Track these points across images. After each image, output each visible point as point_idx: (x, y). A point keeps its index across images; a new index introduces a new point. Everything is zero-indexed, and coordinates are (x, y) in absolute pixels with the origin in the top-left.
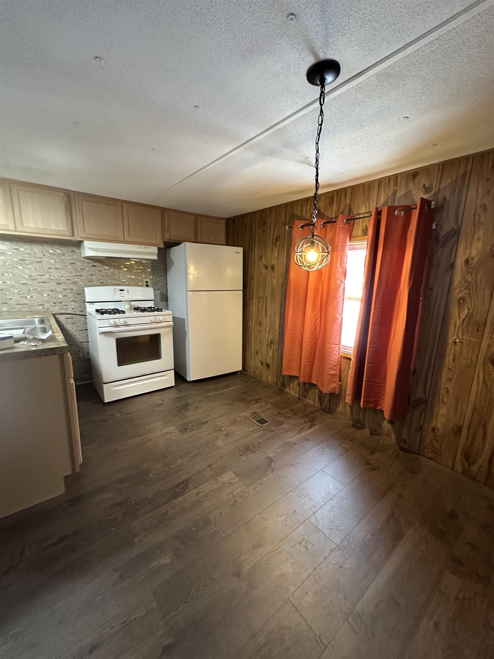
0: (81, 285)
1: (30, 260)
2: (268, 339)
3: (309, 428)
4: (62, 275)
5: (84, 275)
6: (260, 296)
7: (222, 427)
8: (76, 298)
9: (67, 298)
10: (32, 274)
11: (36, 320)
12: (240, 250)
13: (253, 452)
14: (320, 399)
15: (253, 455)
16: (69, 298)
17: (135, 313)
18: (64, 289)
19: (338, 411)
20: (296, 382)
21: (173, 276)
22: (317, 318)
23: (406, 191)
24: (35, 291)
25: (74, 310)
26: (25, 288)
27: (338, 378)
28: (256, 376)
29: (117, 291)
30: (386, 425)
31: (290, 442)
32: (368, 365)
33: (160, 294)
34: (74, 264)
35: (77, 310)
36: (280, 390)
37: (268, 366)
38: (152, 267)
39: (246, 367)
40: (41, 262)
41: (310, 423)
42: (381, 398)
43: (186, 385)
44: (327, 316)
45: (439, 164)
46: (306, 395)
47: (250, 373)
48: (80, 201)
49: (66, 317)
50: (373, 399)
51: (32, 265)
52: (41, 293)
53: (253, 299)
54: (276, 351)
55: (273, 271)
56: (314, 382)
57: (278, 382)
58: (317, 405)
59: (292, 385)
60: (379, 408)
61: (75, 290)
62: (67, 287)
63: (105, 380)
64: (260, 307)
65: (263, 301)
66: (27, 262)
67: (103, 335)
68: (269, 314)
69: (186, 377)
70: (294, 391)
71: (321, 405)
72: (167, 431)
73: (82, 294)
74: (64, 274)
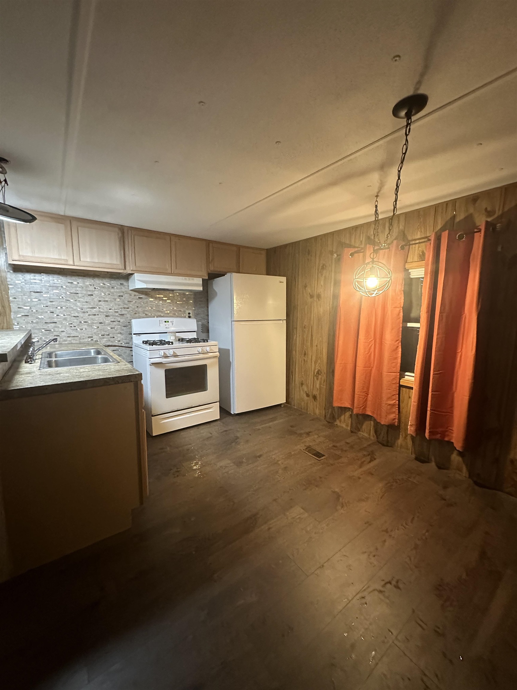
0: (127, 317)
1: (82, 294)
2: (315, 370)
3: (370, 462)
4: (111, 308)
5: (131, 307)
6: (305, 325)
7: (278, 461)
8: (123, 330)
9: (114, 330)
10: (83, 307)
11: (92, 351)
12: (284, 279)
13: (316, 486)
14: (376, 432)
15: (317, 489)
16: (116, 330)
17: (181, 345)
18: (111, 321)
19: (398, 444)
20: (348, 414)
21: (215, 307)
22: (372, 345)
23: (466, 214)
24: (85, 323)
25: (119, 342)
26: (75, 321)
27: (397, 409)
28: (302, 409)
29: (162, 323)
30: (455, 458)
31: (353, 476)
32: (433, 393)
33: (201, 325)
34: (122, 296)
35: (123, 342)
36: (329, 422)
37: (315, 397)
38: (194, 298)
39: (290, 400)
40: (92, 295)
41: (370, 456)
42: (449, 428)
43: (231, 418)
44: (383, 342)
45: (501, 188)
46: (359, 427)
47: (294, 406)
48: (133, 236)
49: (113, 349)
50: (440, 430)
51: (83, 298)
52: (91, 326)
53: (296, 328)
54: (324, 381)
55: (319, 300)
56: (369, 413)
57: (327, 414)
58: (373, 438)
59: (343, 417)
60: (446, 439)
61: (122, 323)
62: (114, 319)
63: (154, 413)
64: (305, 337)
65: (309, 331)
66: (80, 295)
67: (153, 367)
68: (315, 344)
69: (230, 410)
70: (345, 424)
71: (377, 438)
72: (221, 464)
73: (128, 325)
74: (113, 306)
